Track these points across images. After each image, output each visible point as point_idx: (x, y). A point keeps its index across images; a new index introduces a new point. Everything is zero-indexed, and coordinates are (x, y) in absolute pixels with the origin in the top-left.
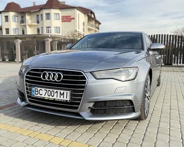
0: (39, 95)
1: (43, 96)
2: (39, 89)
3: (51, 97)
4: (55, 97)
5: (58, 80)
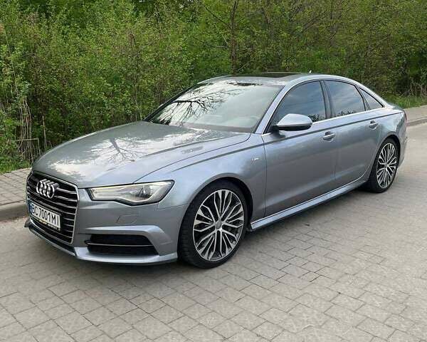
0: (35, 215)
1: (38, 216)
2: (35, 205)
3: (44, 220)
4: (47, 221)
5: (50, 195)
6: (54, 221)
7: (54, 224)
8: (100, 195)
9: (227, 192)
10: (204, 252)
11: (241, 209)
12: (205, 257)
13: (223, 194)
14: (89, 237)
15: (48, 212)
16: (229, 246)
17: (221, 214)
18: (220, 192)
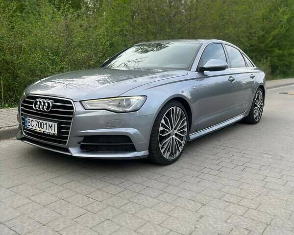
0: (31, 127)
1: (34, 128)
3: (41, 129)
4: (44, 130)
5: (47, 109)
6: (50, 128)
7: (50, 131)
8: (92, 106)
9: (179, 108)
10: (164, 152)
11: (186, 123)
12: (165, 156)
13: (176, 109)
14: (82, 139)
15: (45, 122)
16: (179, 150)
17: (175, 124)
18: (174, 108)
